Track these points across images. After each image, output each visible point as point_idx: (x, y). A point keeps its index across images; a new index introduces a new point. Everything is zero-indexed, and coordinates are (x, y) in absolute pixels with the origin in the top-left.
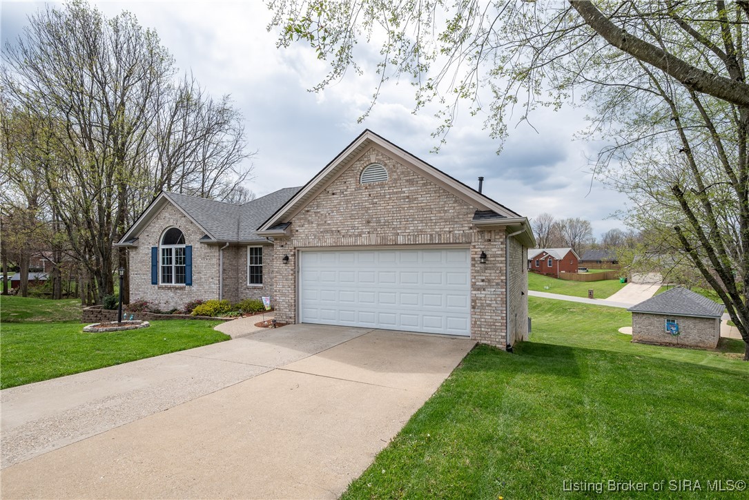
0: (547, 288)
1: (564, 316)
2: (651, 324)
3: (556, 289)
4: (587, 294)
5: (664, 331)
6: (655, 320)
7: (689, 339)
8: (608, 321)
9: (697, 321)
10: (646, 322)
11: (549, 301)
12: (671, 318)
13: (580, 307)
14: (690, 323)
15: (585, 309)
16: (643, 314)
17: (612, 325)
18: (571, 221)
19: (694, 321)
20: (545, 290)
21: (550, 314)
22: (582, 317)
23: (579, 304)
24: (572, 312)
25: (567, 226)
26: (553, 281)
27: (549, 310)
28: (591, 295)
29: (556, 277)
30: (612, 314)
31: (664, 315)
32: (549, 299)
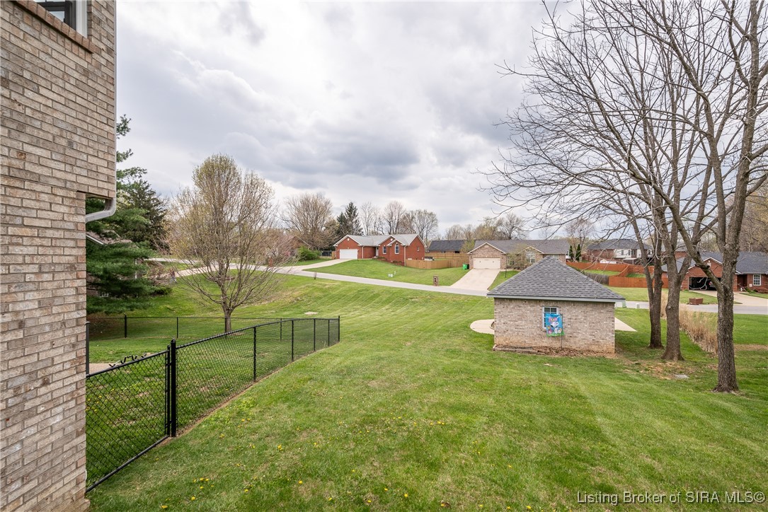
0: (392, 276)
1: (404, 308)
2: (521, 317)
3: (400, 277)
4: (432, 280)
5: (540, 328)
6: (528, 309)
7: (577, 339)
8: (455, 312)
9: (589, 308)
10: (515, 313)
11: (388, 291)
12: (551, 306)
13: (424, 295)
14: (578, 312)
15: (429, 299)
16: (511, 300)
17: (461, 318)
18: (419, 212)
19: (584, 308)
20: (389, 279)
21: (387, 307)
22: (424, 308)
23: (422, 292)
24: (414, 303)
25: (416, 217)
26: (399, 268)
27: (388, 301)
28: (436, 283)
29: (402, 264)
30: (458, 303)
31: (540, 301)
32: (390, 288)
